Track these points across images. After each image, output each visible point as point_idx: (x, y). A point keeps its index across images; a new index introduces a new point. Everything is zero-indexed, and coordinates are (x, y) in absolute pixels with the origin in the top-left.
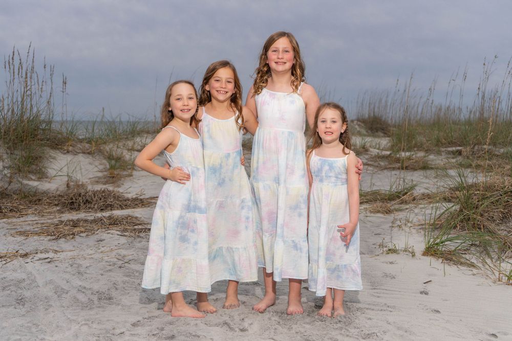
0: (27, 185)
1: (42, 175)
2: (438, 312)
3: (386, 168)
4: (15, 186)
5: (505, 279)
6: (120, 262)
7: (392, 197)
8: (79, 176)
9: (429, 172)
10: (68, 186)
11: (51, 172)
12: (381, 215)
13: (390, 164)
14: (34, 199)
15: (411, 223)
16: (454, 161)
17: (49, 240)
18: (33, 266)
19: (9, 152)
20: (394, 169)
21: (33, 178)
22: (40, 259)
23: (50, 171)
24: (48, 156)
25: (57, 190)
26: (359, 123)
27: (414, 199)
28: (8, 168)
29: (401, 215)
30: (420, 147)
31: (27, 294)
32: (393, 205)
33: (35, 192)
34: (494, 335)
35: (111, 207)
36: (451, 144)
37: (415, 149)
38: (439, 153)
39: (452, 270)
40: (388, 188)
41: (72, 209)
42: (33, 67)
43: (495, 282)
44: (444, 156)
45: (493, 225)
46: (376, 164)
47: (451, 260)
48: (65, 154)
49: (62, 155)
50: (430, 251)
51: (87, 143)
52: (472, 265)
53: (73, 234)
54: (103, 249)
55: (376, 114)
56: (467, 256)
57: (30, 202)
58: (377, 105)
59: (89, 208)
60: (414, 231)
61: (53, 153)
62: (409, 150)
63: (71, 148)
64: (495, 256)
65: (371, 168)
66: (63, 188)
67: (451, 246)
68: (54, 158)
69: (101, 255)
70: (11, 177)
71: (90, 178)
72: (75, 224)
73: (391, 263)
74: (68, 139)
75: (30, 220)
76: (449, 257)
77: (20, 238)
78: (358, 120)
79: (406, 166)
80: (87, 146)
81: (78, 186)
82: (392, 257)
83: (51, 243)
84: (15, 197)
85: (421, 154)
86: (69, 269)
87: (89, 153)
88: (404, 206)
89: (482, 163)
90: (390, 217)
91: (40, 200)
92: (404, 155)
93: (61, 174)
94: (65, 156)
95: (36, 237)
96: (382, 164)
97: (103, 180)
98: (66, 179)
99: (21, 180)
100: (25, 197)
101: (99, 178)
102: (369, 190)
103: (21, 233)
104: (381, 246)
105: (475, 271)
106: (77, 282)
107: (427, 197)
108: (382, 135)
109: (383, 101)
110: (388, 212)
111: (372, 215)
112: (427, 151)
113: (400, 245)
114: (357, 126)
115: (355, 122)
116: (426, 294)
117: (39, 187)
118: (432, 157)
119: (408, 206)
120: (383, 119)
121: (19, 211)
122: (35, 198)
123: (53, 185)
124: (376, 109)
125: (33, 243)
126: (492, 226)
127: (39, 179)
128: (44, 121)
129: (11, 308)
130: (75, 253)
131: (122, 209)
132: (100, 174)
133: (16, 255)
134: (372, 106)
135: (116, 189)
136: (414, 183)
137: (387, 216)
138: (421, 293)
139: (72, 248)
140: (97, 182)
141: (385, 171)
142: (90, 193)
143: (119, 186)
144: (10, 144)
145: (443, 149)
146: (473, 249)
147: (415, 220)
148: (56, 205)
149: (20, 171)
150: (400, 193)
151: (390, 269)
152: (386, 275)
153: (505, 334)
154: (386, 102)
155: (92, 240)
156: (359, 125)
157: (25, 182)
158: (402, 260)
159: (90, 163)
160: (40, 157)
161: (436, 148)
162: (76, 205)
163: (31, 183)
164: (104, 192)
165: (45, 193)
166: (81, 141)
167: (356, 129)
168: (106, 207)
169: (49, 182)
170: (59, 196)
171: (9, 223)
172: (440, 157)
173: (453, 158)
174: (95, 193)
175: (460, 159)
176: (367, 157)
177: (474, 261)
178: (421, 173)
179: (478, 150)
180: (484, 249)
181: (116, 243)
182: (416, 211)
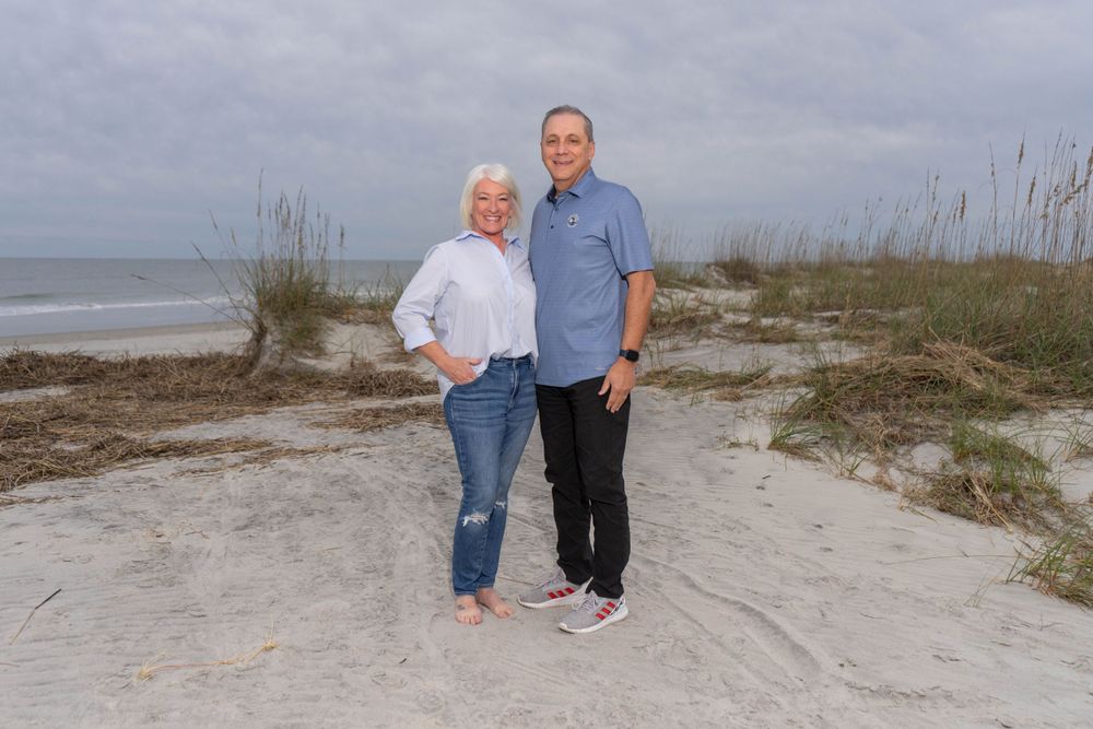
0: (302, 363)
1: (320, 352)
2: (770, 505)
3: (742, 341)
4: (288, 365)
5: (847, 474)
6: (442, 458)
7: (745, 380)
8: (365, 353)
9: (795, 346)
10: (352, 365)
11: (330, 348)
12: (729, 403)
13: (747, 335)
14: (314, 382)
15: (762, 411)
16: (827, 330)
17: (354, 433)
18: (349, 462)
19: (277, 322)
20: (752, 342)
21: (309, 355)
22: (354, 455)
23: (329, 346)
24: (325, 328)
25: (339, 370)
26: (717, 269)
27: (770, 383)
28: (278, 342)
29: (751, 402)
30: (787, 311)
31: (358, 489)
32: (744, 390)
33: (313, 373)
34: (820, 526)
35: (410, 393)
36: (826, 307)
37: (783, 313)
38: (810, 320)
39: (795, 465)
40: (739, 369)
41: (362, 394)
42: (303, 216)
43: (836, 477)
44: (817, 324)
45: (849, 415)
46: (731, 335)
47: (795, 454)
48: (344, 324)
49: (341, 326)
50: (776, 445)
51: (370, 309)
52: (818, 460)
53: (380, 426)
54: (418, 443)
55: (741, 256)
56: (815, 450)
57: (308, 385)
58: (742, 242)
59: (384, 393)
60: (763, 422)
61: (330, 323)
62: (773, 315)
63: (351, 317)
64: (845, 450)
65: (725, 341)
66: (346, 367)
67: (798, 438)
68: (332, 330)
69: (419, 450)
70: (283, 354)
71: (378, 355)
72: (377, 414)
73: (732, 458)
74: (347, 306)
75: (317, 408)
76: (796, 451)
77: (320, 431)
78: (716, 264)
79: (768, 338)
80: (370, 312)
81: (365, 365)
82: (733, 452)
83: (357, 437)
84: (290, 379)
85: (787, 321)
86: (390, 465)
87: (373, 323)
88: (756, 392)
89: (861, 334)
90: (740, 405)
91: (319, 383)
92: (766, 322)
93: (342, 350)
94: (345, 327)
95: (338, 430)
96: (738, 335)
97: (392, 357)
98: (350, 356)
99: (295, 358)
100: (301, 378)
101: (389, 354)
102: (717, 371)
103: (319, 425)
104: (723, 439)
105: (819, 465)
106: (404, 478)
107: (785, 380)
108: (749, 284)
109: (751, 237)
110: (737, 399)
111: (718, 403)
112: (797, 317)
113: (743, 437)
114: (714, 274)
115: (713, 267)
116: (763, 488)
117: (318, 366)
118: (800, 325)
119: (760, 392)
120: (751, 261)
121: (300, 397)
122: (313, 380)
123: (334, 364)
124: (741, 249)
125: (338, 436)
126: (847, 416)
127: (317, 357)
128: (317, 284)
129: (349, 502)
130: (390, 447)
131: (424, 394)
132: (390, 350)
133: (326, 449)
134: (735, 247)
135: (411, 369)
136: (771, 362)
137: (735, 404)
138: (758, 488)
139: (381, 442)
140: (387, 360)
141: (742, 345)
142: (383, 375)
143: (414, 365)
144: (280, 313)
145: (815, 315)
146: (823, 442)
147: (766, 409)
148: (341, 389)
149: (293, 346)
150: (752, 376)
151: (730, 464)
152: (724, 471)
153: (831, 525)
154: (755, 240)
155: (402, 434)
156: (717, 272)
157: (301, 360)
158: (744, 455)
159: (376, 336)
160: (316, 329)
161: (808, 313)
162: (367, 390)
163: (307, 361)
164: (399, 373)
165: (325, 374)
166: (361, 307)
167: (713, 276)
168: (404, 392)
169: (330, 360)
170: (343, 377)
171: (296, 412)
172: (813, 326)
173: (828, 326)
174: (389, 374)
175: (834, 328)
176: (719, 326)
177: (821, 455)
178: (783, 347)
179: (860, 316)
180: (834, 441)
181: (432, 436)
182: (770, 397)
